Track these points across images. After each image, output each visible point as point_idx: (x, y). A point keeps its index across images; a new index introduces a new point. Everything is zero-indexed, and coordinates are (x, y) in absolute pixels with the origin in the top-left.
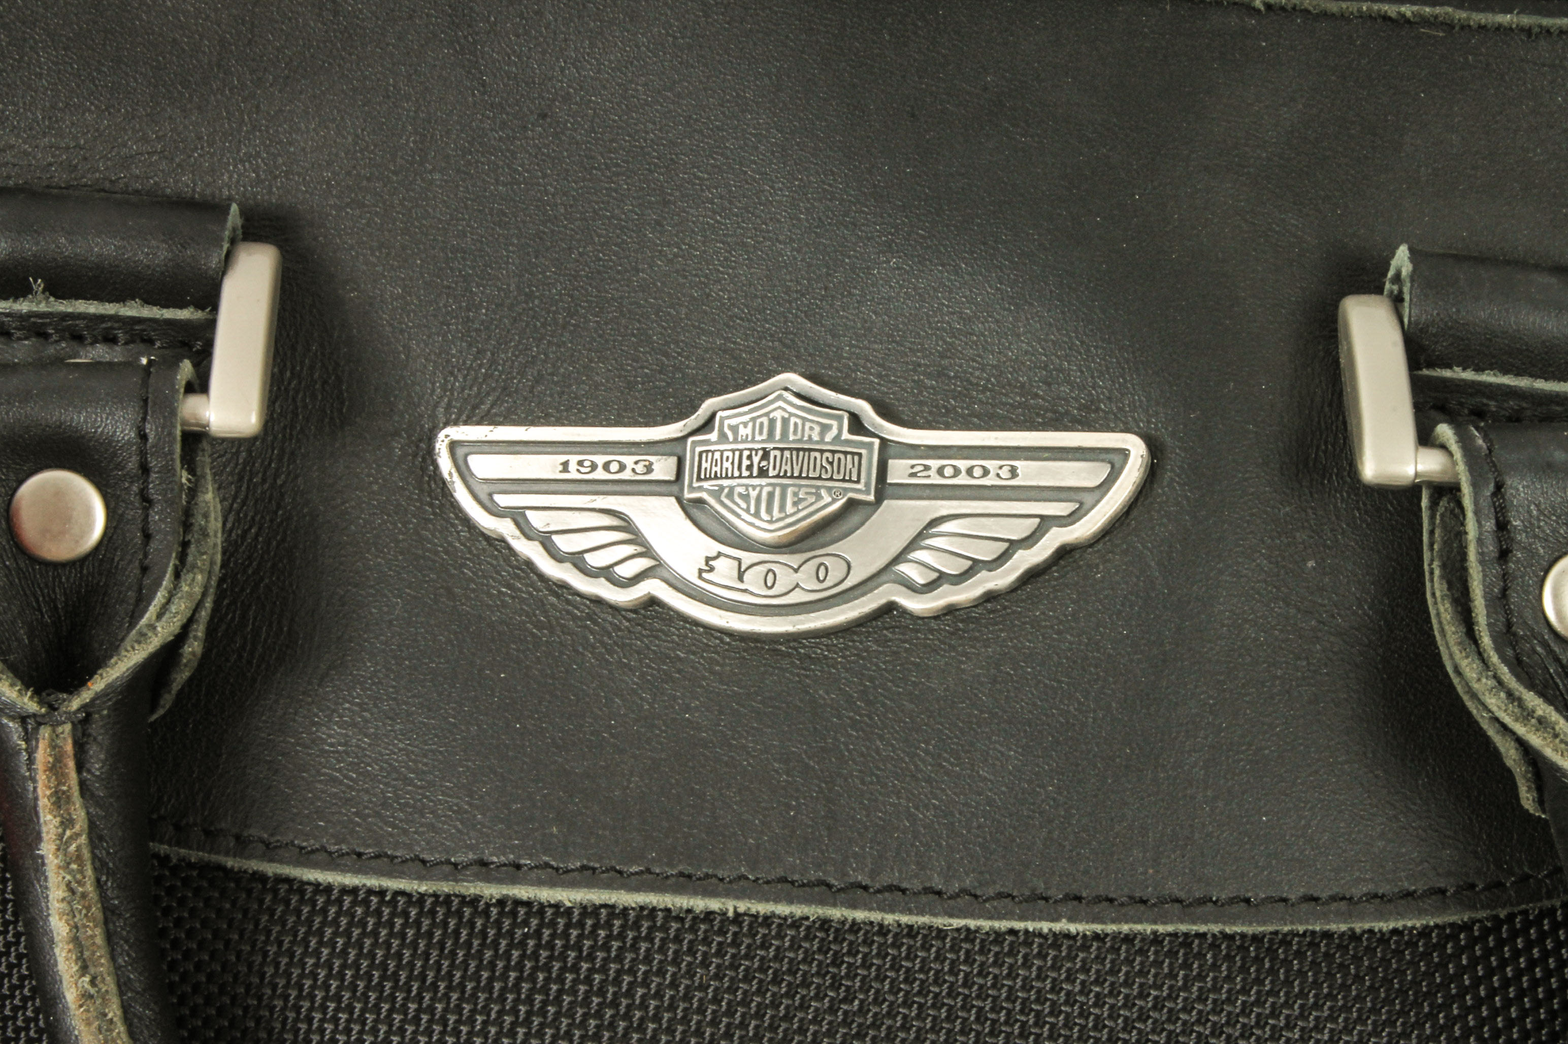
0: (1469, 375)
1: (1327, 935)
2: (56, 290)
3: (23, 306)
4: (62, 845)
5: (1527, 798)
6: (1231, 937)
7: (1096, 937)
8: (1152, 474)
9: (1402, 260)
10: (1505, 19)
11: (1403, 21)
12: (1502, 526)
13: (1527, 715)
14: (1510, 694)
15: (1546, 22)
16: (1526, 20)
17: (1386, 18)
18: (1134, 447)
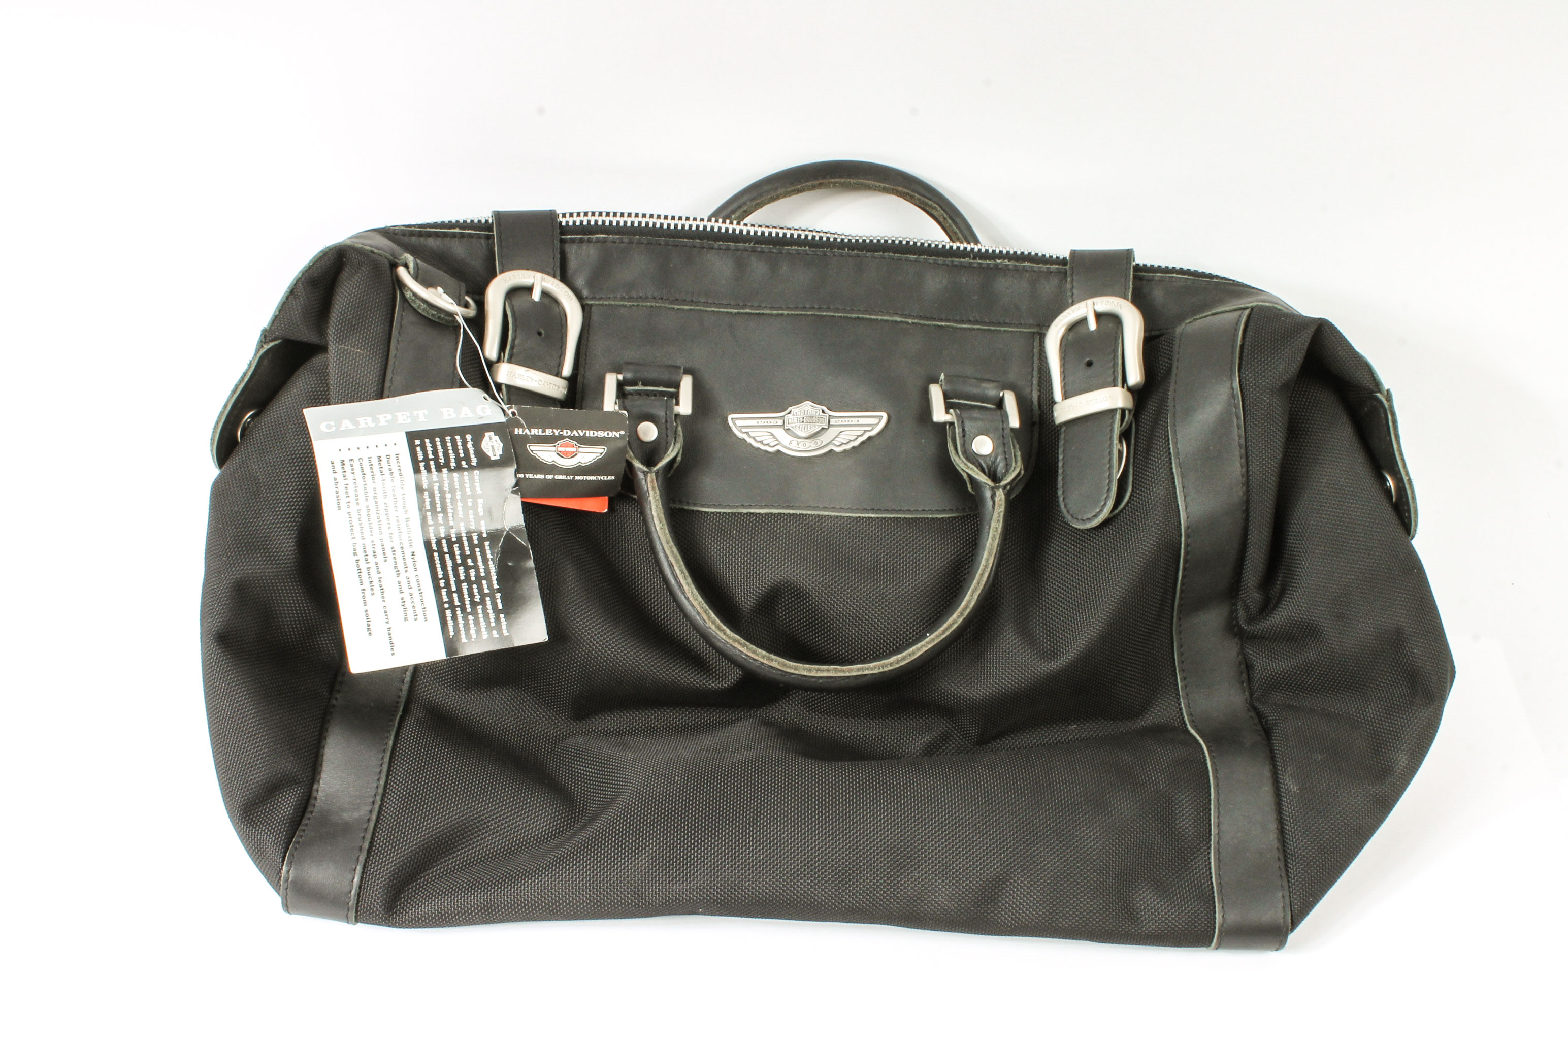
0: (957, 401)
1: (927, 518)
2: (644, 384)
3: (636, 388)
4: (654, 498)
5: (969, 487)
6: (906, 518)
7: (878, 518)
8: (889, 421)
9: (942, 377)
10: (965, 326)
11: (942, 326)
12: (963, 430)
13: (968, 467)
14: (965, 464)
15: (974, 327)
16: (969, 326)
17: (939, 326)
18: (885, 416)
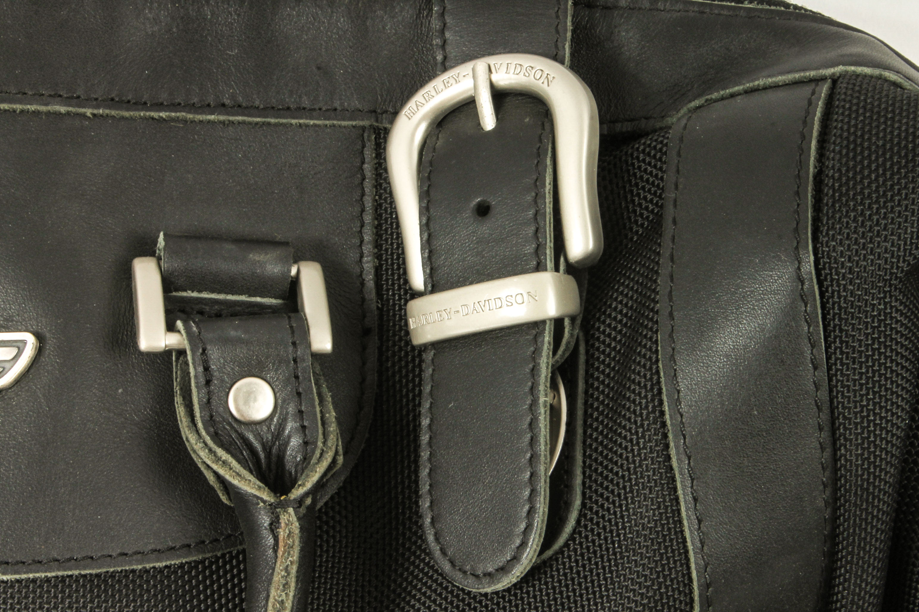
0: (195, 294)
1: (133, 571)
5: (224, 498)
6: (85, 576)
7: (18, 581)
8: (40, 352)
9: (161, 240)
10: (212, 117)
11: (161, 120)
12: (206, 369)
13: (218, 459)
14: (210, 450)
15: (231, 118)
16: (222, 118)
17: (153, 118)
18: (30, 339)
